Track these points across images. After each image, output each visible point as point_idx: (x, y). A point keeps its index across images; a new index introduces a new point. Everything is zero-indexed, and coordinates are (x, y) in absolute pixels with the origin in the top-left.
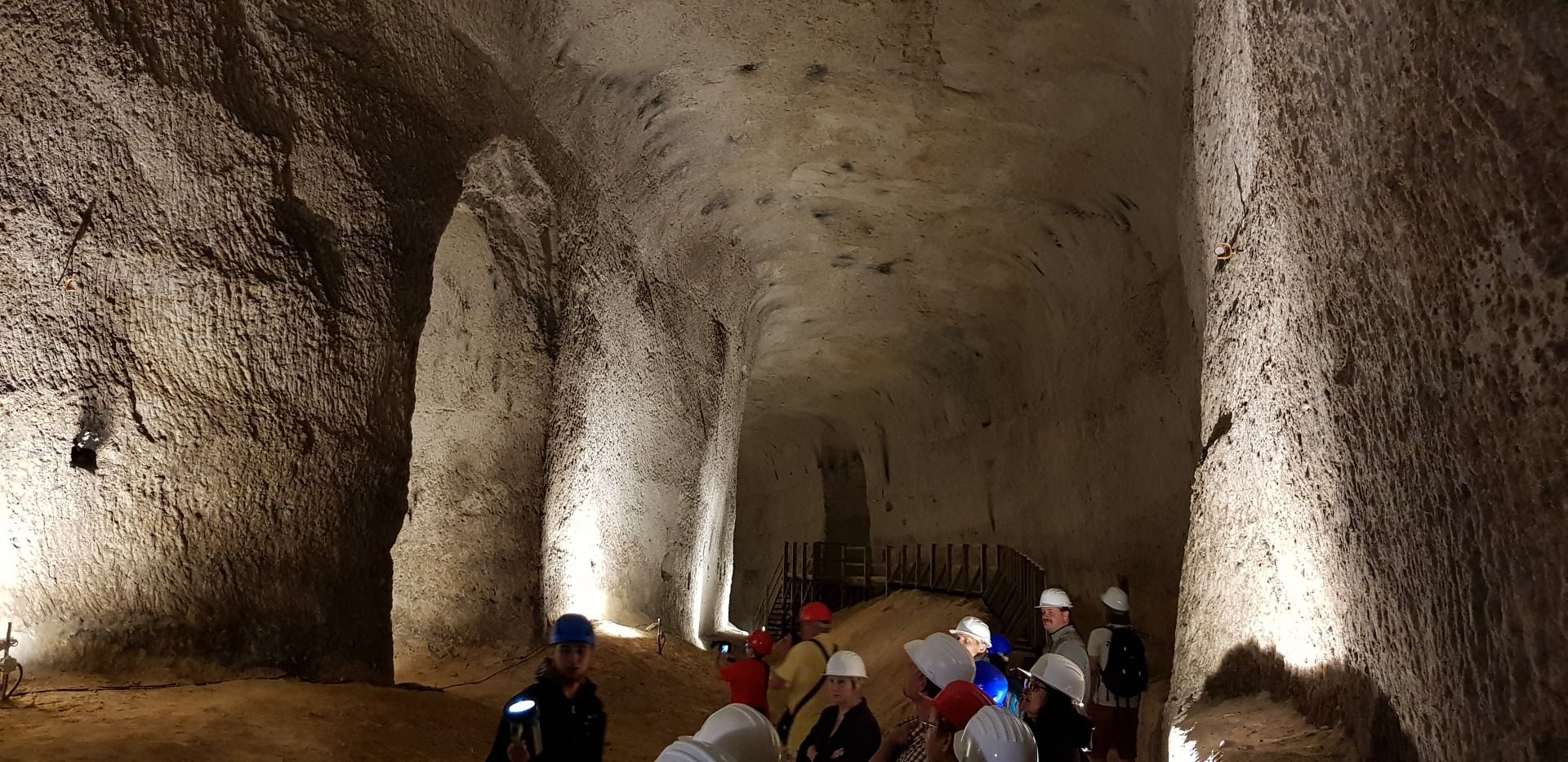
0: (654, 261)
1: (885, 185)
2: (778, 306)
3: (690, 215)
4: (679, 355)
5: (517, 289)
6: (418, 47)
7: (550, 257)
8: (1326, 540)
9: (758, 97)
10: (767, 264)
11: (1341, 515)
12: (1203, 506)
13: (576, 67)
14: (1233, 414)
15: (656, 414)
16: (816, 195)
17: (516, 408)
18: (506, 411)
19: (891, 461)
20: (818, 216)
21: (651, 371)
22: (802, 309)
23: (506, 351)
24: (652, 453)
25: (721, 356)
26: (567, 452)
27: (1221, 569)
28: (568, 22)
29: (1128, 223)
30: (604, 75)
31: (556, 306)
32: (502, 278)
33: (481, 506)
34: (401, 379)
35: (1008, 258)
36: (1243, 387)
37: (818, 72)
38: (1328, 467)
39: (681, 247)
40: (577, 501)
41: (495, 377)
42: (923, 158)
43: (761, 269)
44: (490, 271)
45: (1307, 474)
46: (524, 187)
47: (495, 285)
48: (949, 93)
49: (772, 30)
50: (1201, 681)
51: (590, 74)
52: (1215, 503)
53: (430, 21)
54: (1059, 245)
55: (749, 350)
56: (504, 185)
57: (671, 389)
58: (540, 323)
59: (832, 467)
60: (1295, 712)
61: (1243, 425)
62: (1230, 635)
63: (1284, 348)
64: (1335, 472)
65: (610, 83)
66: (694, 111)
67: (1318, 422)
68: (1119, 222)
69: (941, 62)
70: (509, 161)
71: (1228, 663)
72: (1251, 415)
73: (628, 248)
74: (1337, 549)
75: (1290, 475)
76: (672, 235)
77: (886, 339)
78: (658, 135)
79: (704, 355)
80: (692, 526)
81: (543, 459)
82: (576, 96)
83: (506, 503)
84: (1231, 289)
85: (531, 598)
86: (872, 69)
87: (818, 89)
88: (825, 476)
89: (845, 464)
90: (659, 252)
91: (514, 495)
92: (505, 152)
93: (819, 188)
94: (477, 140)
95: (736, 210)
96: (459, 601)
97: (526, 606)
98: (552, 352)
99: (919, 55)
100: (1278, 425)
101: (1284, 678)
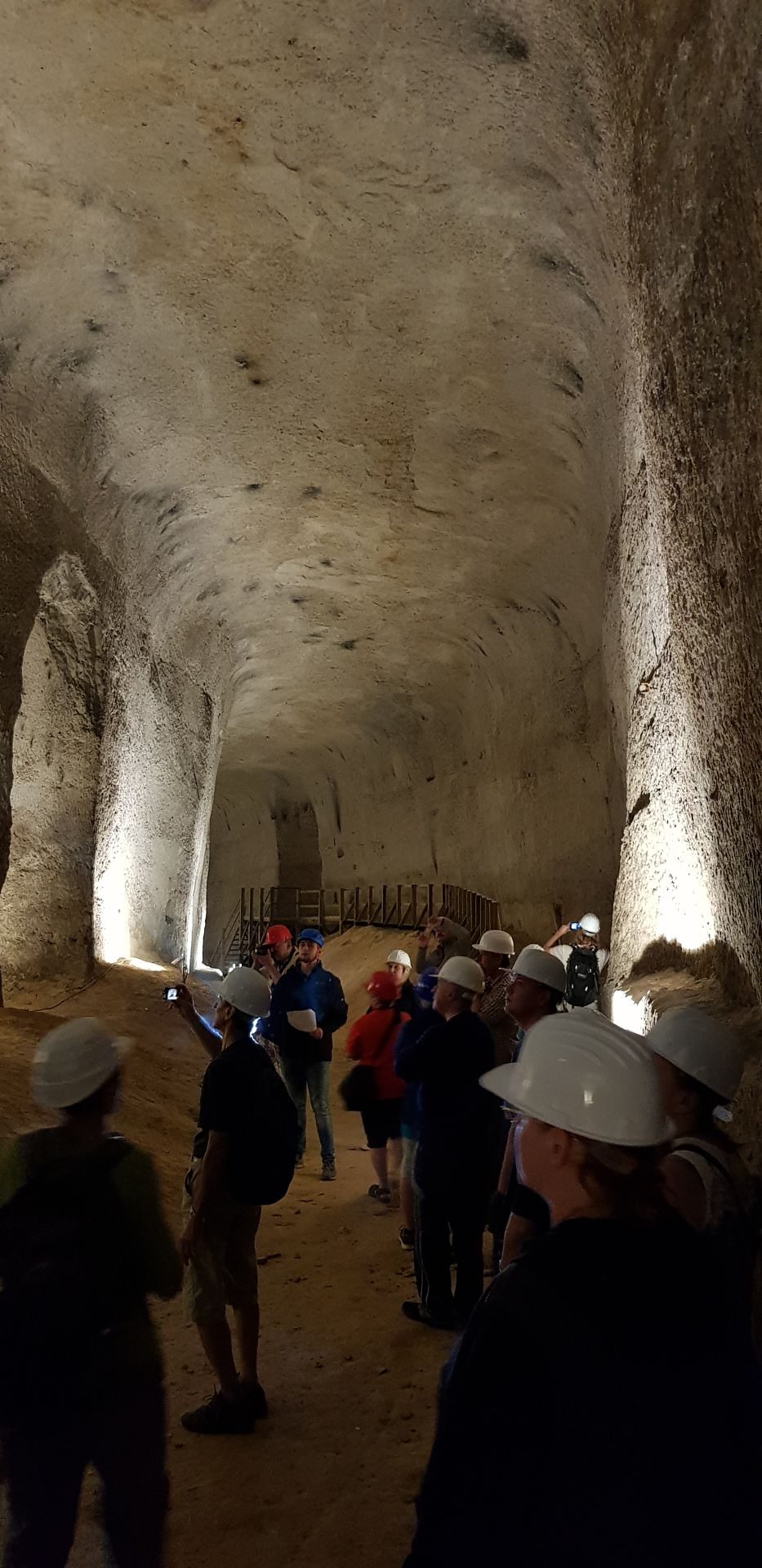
0: (160, 643)
1: (358, 578)
2: (251, 676)
3: (187, 603)
4: (177, 724)
5: (67, 679)
6: (6, 484)
7: (95, 651)
8: (706, 873)
9: (259, 508)
10: (246, 641)
11: (713, 860)
12: (631, 853)
13: (116, 487)
14: (651, 795)
15: (161, 778)
16: (296, 584)
17: (68, 779)
18: (58, 782)
19: (343, 812)
20: (296, 601)
21: (158, 741)
22: (272, 678)
23: (58, 731)
24: (159, 813)
25: (209, 724)
26: (107, 815)
27: (642, 893)
28: (113, 452)
29: (557, 619)
30: (134, 494)
31: (100, 692)
32: (56, 669)
33: (37, 863)
34: (4, 761)
35: (456, 640)
36: (658, 779)
37: (312, 492)
38: (707, 834)
39: (179, 630)
40: (110, 858)
41: (49, 753)
42: (392, 560)
43: (241, 645)
44: (46, 663)
45: (696, 837)
46: (77, 593)
47: (49, 675)
48: (418, 511)
49: (280, 460)
50: (630, 965)
51: (126, 493)
52: (639, 850)
53: (14, 460)
54: (501, 633)
55: (225, 715)
56: (61, 591)
57: (173, 756)
58: (88, 709)
59: (285, 817)
60: (689, 975)
61: (658, 802)
62: (649, 935)
63: (685, 765)
64: (710, 837)
65: (138, 499)
66: (203, 519)
67: (702, 808)
68: (550, 618)
69: (414, 488)
70: (67, 572)
71: (647, 953)
72: (663, 796)
73: (145, 636)
74: (711, 878)
75: (687, 836)
76: (173, 619)
77: (342, 704)
78: (171, 537)
79: (196, 725)
80: (188, 876)
81: (93, 822)
82: (113, 513)
83: (61, 860)
84: (649, 710)
85: (85, 938)
86: (359, 491)
87: (311, 503)
88: (278, 826)
89: (297, 815)
90: (163, 636)
91: (69, 854)
92: (64, 565)
93: (299, 579)
94: (46, 559)
95: (226, 596)
96: (20, 943)
97: (81, 945)
98: (98, 731)
99: (397, 482)
100: (680, 807)
101: (682, 957)
